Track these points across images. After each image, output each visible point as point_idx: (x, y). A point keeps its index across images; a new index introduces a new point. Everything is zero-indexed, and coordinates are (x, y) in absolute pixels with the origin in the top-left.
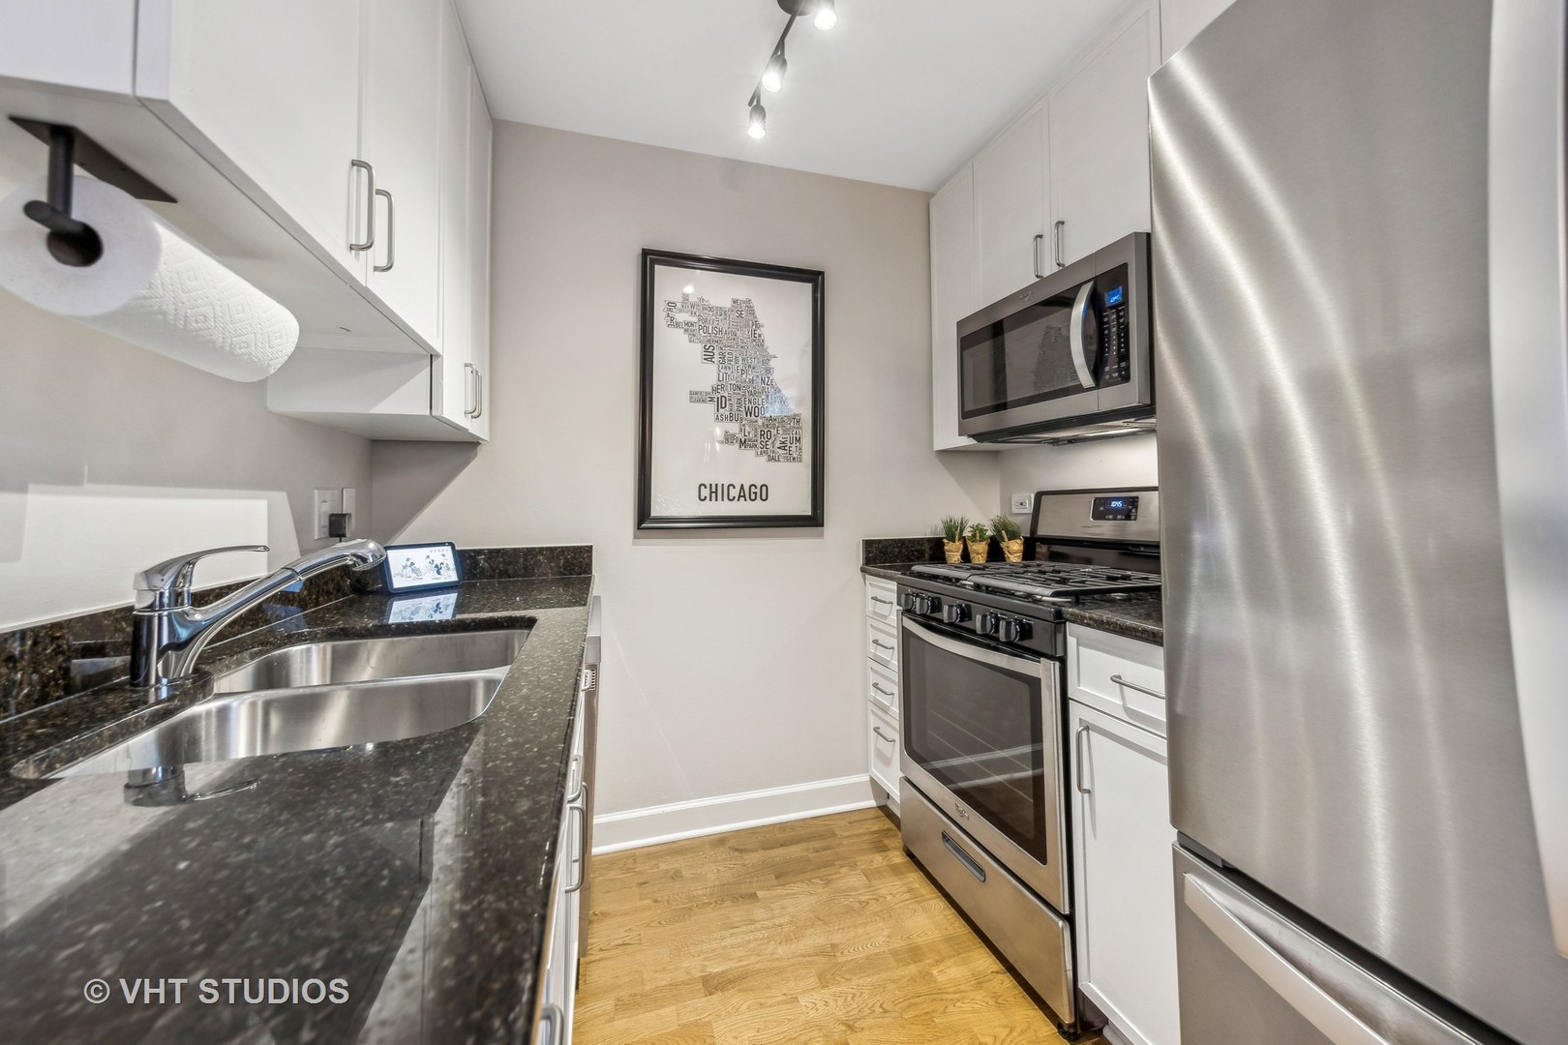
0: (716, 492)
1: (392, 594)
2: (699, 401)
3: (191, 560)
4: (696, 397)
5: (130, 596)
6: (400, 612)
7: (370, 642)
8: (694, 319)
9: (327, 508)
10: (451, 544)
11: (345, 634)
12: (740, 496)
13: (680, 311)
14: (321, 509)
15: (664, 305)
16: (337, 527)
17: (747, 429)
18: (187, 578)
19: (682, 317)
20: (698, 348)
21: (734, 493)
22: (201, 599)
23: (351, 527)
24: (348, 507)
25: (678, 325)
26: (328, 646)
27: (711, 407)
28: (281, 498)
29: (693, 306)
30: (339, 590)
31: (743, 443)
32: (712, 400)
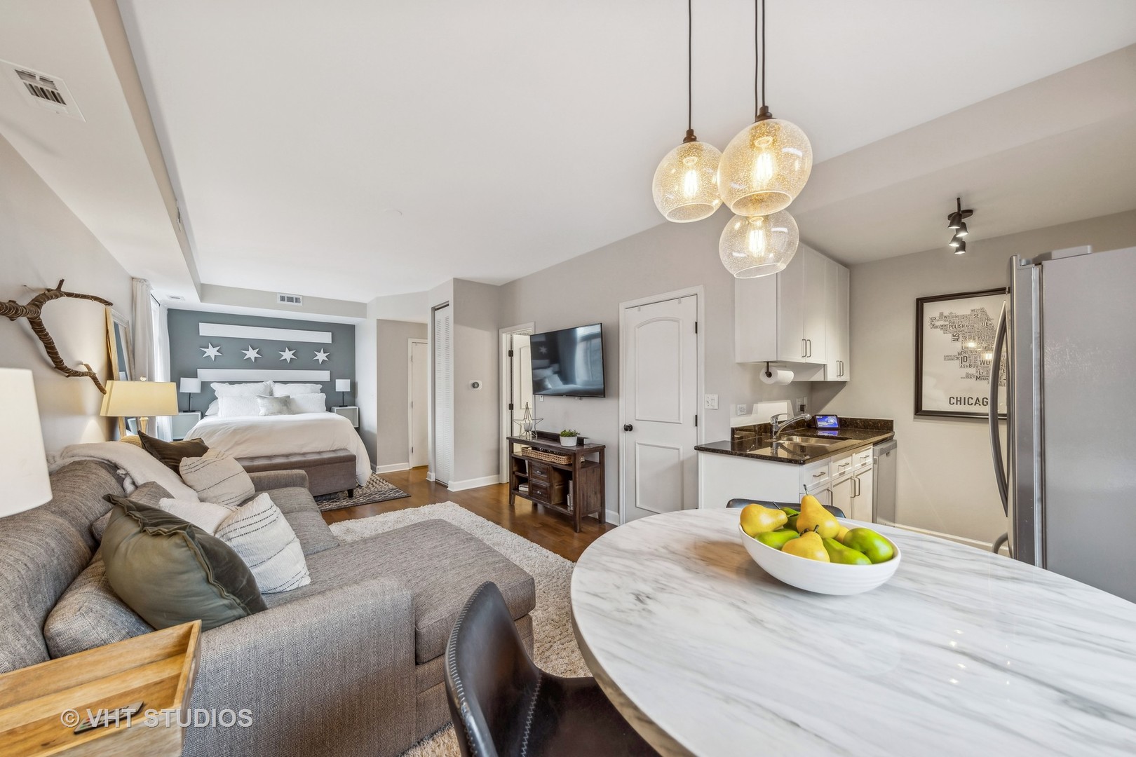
0: (960, 401)
1: (817, 429)
2: (950, 360)
3: (778, 415)
4: (948, 358)
5: (769, 421)
6: (820, 433)
7: (811, 438)
8: (947, 323)
9: (800, 403)
10: (836, 416)
11: (804, 435)
12: (976, 403)
13: (938, 321)
14: (799, 403)
15: (929, 320)
16: (802, 408)
17: (981, 371)
18: (777, 418)
19: (939, 323)
20: (950, 336)
21: (974, 401)
22: (780, 422)
23: (806, 409)
24: (805, 402)
25: (937, 327)
26: (800, 437)
27: (958, 362)
28: (789, 401)
29: (945, 317)
30: (803, 426)
31: (978, 378)
32: (958, 358)
